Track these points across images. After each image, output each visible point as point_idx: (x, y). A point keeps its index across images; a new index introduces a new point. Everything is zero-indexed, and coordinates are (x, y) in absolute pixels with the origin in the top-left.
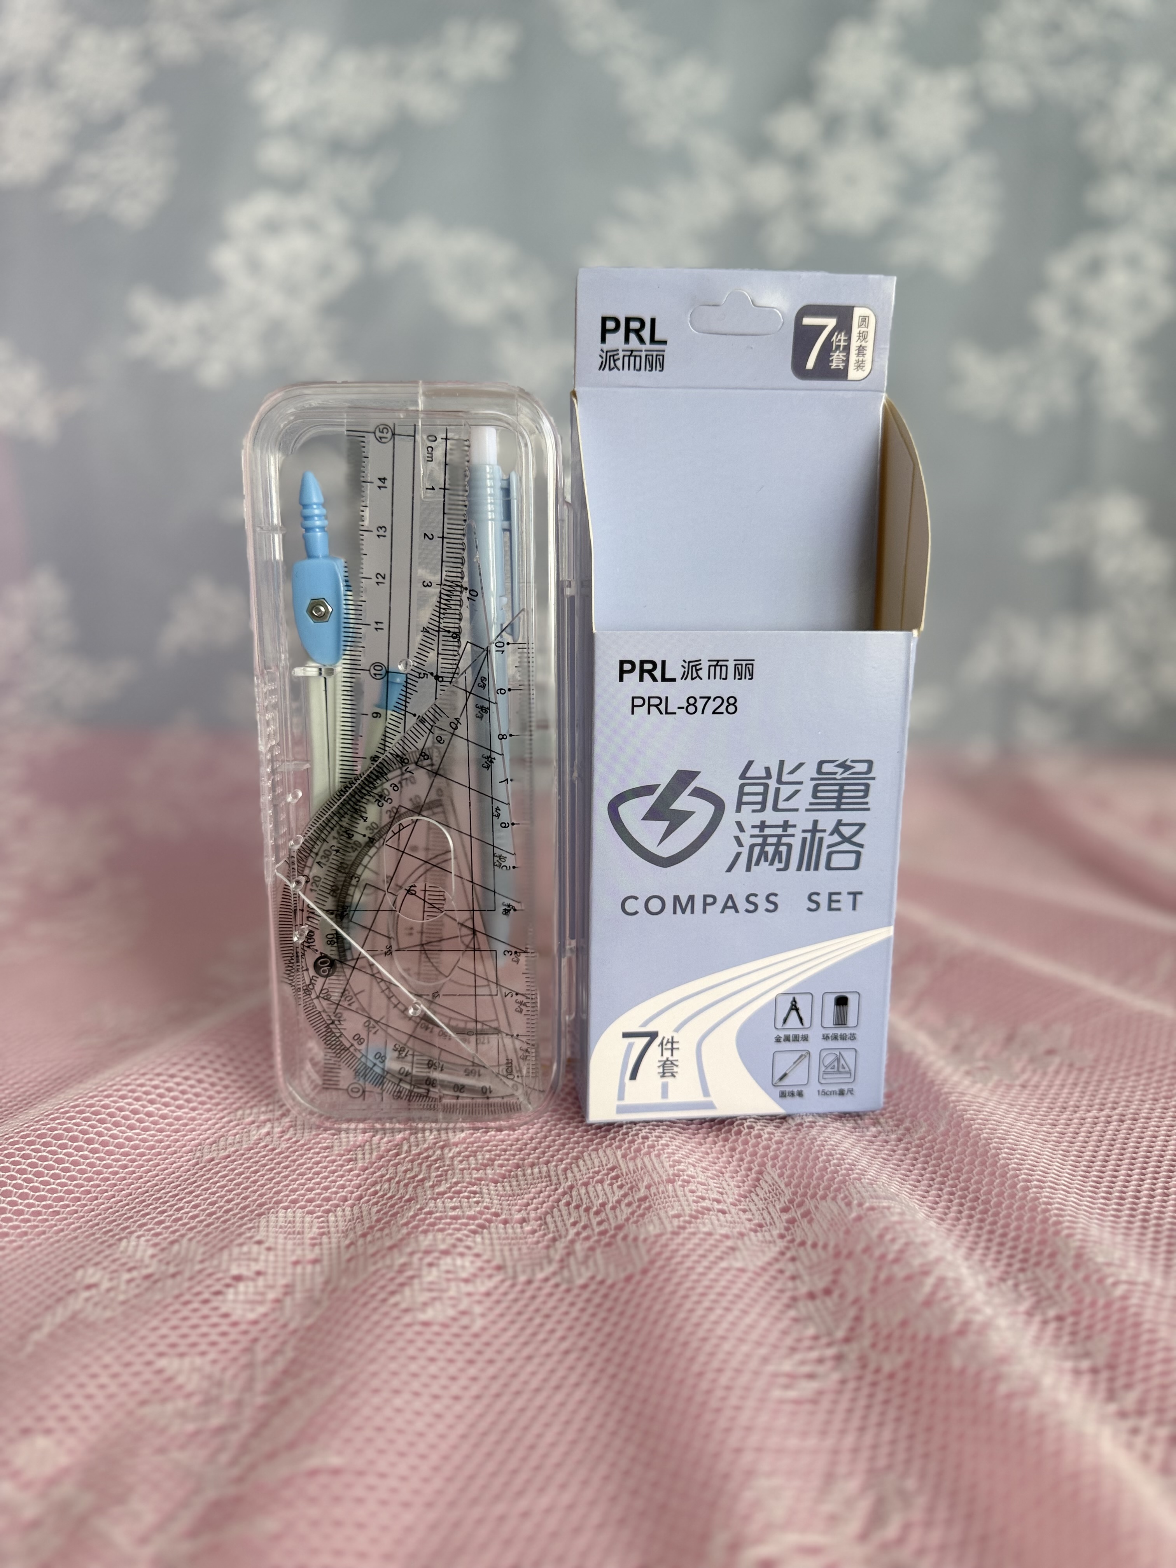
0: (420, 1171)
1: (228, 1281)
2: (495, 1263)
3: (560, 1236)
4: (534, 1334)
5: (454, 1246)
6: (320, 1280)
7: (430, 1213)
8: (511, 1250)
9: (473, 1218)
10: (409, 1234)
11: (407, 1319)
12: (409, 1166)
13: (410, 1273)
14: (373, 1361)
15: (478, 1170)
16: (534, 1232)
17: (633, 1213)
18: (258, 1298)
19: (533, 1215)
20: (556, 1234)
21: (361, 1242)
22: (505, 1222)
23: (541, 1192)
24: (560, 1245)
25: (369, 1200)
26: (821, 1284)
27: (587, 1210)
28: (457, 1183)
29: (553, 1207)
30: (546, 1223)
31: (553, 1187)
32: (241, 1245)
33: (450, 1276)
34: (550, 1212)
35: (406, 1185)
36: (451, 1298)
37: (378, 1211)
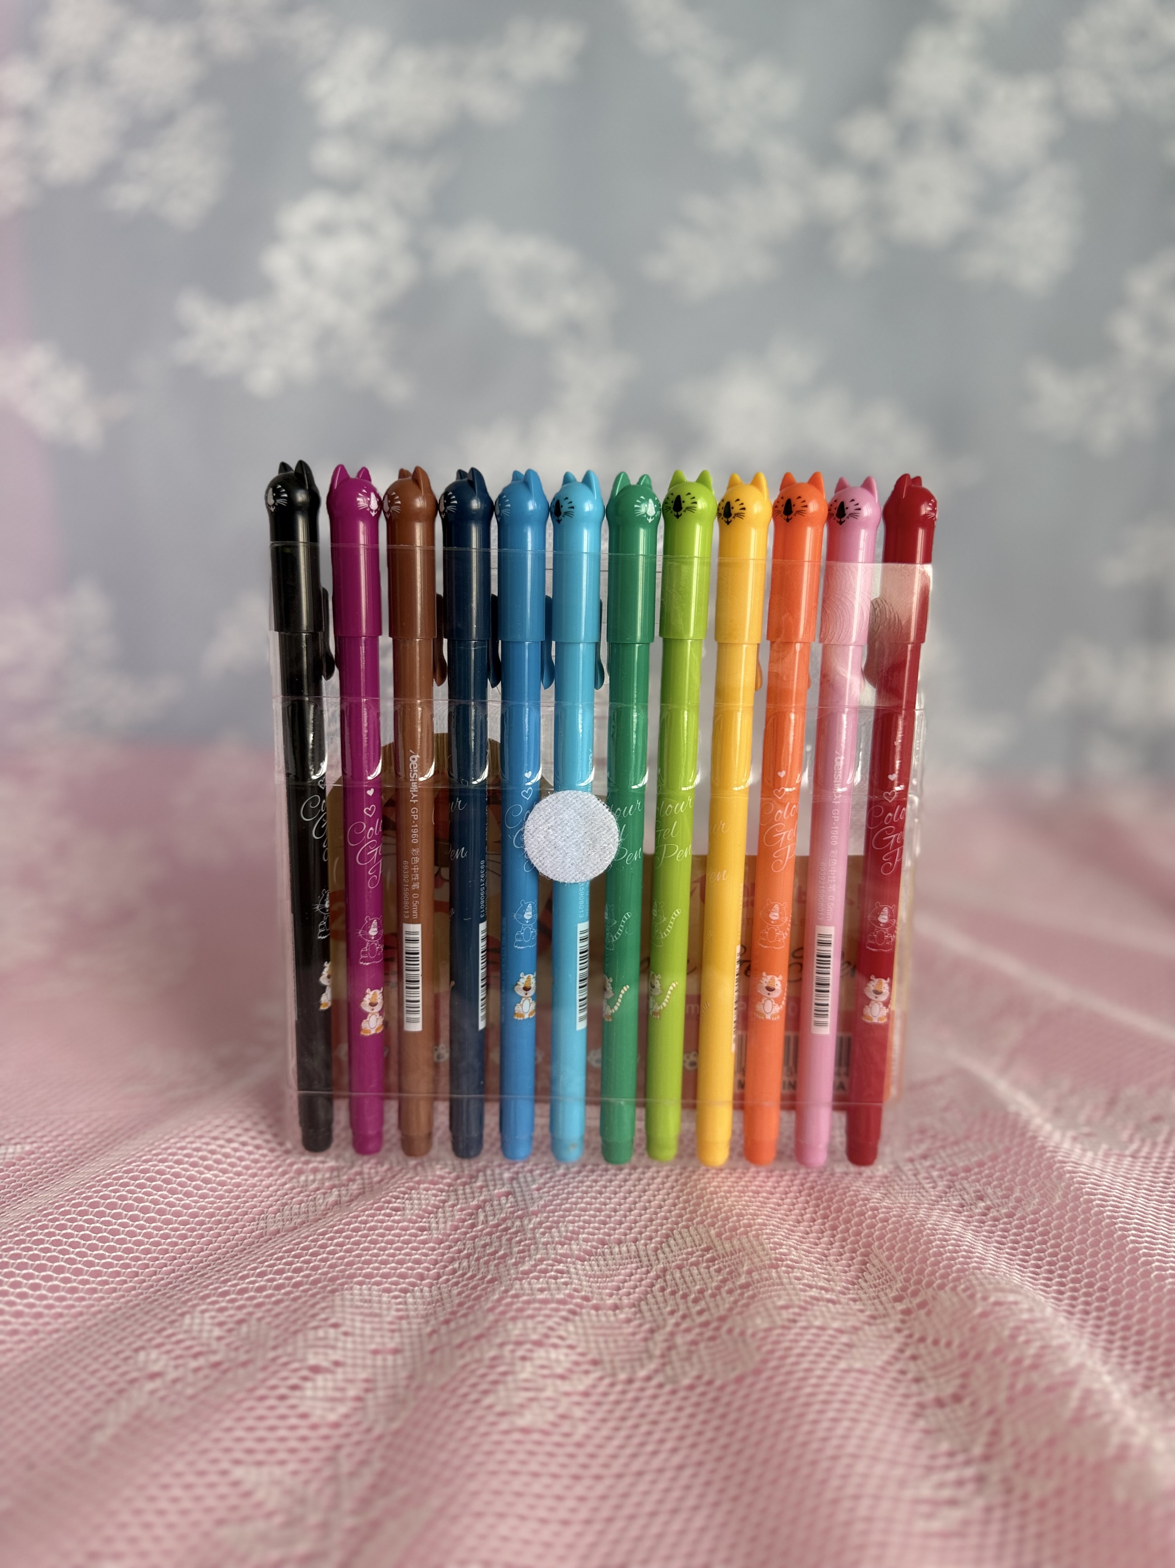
0: (501, 1246)
1: (305, 1373)
2: (590, 1357)
3: (658, 1327)
4: (642, 1445)
5: (547, 1336)
6: (403, 1374)
7: (516, 1296)
8: (606, 1342)
9: (562, 1302)
10: (496, 1321)
11: (504, 1425)
12: (488, 1240)
13: (502, 1369)
14: (472, 1476)
15: (563, 1244)
16: (628, 1321)
17: (736, 1302)
18: (338, 1394)
19: (625, 1301)
20: (654, 1325)
21: (444, 1329)
22: (597, 1308)
23: (632, 1274)
24: (659, 1337)
25: (448, 1280)
26: (949, 1390)
27: (685, 1296)
28: (541, 1260)
29: (647, 1293)
30: (640, 1311)
31: (644, 1269)
32: (316, 1328)
33: (545, 1372)
34: (643, 1298)
35: (487, 1263)
36: (549, 1399)
37: (459, 1294)
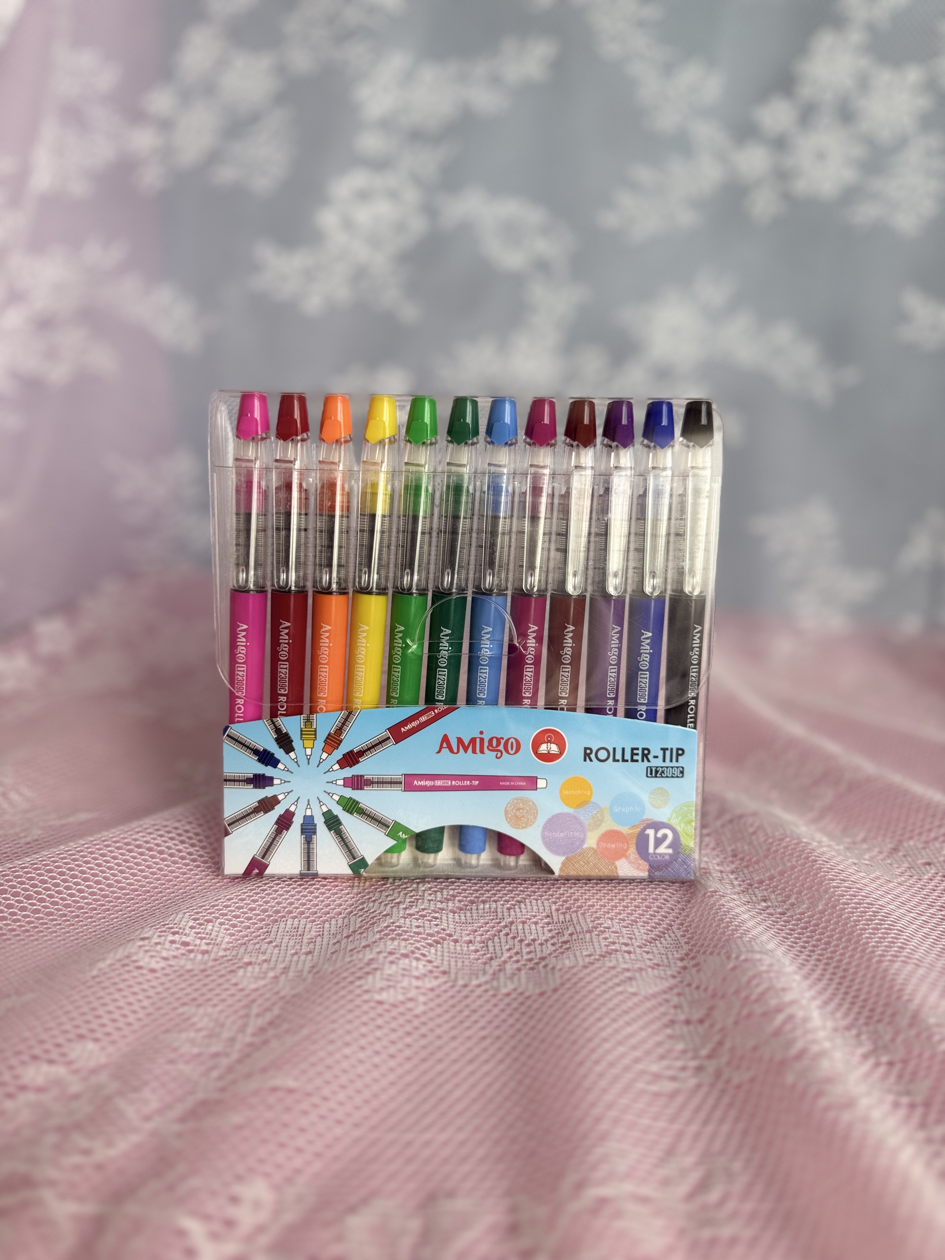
2: (442, 969)
3: (496, 957)
4: (461, 1022)
5: (413, 952)
6: (308, 966)
7: (399, 927)
8: (456, 961)
9: (432, 935)
10: (380, 939)
11: (366, 997)
13: (374, 966)
14: (334, 1021)
15: (442, 902)
16: (477, 951)
17: (555, 951)
18: (262, 975)
19: (478, 939)
20: (494, 955)
21: (344, 941)
22: (456, 941)
23: (488, 923)
24: (495, 963)
25: (356, 914)
26: (696, 1016)
27: (521, 941)
28: (423, 910)
29: (494, 935)
30: (487, 946)
31: (498, 921)
33: (405, 973)
34: (491, 939)
36: (403, 988)
37: (362, 921)
